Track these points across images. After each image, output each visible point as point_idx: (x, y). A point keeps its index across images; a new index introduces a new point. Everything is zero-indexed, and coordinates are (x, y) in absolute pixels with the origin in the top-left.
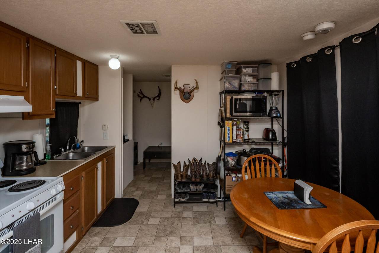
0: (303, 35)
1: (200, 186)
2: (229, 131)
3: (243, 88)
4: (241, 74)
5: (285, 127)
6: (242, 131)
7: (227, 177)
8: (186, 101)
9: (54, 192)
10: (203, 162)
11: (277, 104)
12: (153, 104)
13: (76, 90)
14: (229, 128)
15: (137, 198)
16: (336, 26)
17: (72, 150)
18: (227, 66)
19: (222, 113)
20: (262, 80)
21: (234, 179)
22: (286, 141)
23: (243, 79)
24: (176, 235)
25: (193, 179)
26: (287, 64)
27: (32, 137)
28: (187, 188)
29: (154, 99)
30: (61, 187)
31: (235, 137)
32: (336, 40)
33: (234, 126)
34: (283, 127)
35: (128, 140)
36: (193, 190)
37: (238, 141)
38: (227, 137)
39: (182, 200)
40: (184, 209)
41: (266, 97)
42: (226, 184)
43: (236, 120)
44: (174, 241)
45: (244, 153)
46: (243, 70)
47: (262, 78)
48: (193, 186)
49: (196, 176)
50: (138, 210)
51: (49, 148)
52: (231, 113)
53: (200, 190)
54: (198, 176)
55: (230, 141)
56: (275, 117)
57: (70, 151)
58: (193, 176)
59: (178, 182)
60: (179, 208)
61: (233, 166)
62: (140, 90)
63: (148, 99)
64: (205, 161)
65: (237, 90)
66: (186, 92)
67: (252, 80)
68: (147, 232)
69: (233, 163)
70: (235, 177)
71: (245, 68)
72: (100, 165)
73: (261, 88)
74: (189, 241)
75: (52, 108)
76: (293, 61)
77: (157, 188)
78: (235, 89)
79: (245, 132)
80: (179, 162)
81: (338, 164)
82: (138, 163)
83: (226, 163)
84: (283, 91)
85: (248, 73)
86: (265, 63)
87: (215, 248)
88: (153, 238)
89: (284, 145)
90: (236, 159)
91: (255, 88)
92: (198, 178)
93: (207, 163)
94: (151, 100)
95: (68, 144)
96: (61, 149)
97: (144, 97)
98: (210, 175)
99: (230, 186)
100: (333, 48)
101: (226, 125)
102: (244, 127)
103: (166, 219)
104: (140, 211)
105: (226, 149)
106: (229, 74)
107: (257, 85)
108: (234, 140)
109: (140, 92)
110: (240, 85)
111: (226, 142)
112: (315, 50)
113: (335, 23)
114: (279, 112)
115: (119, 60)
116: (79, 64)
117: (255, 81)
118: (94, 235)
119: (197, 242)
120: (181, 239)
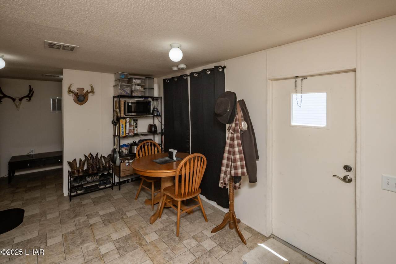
0: (173, 67)
1: (97, 177)
2: (123, 127)
3: (134, 94)
4: (133, 84)
5: (163, 123)
6: (133, 126)
7: (122, 163)
8: (80, 103)
10: (99, 157)
11: (157, 106)
12: (19, 105)
16: (187, 67)
18: (121, 76)
19: (117, 113)
20: (148, 89)
21: (127, 164)
22: (163, 132)
23: (133, 87)
24: (81, 216)
25: (90, 172)
26: (164, 79)
28: (84, 181)
29: (21, 100)
31: (127, 132)
32: (188, 72)
33: (127, 124)
34: (161, 123)
36: (90, 181)
37: (130, 135)
38: (121, 132)
39: (79, 192)
40: (82, 199)
41: (151, 101)
42: (121, 169)
43: (129, 118)
44: (81, 219)
45: (135, 144)
46: (134, 80)
47: (148, 87)
48: (90, 178)
49: (93, 168)
52: (125, 113)
53: (97, 179)
54: (95, 168)
55: (124, 135)
56: (156, 115)
58: (91, 169)
59: (75, 177)
60: (76, 200)
61: (127, 154)
63: (10, 100)
64: (101, 155)
65: (129, 95)
66: (80, 95)
67: (140, 88)
68: (50, 224)
69: (127, 152)
70: (128, 162)
71: (135, 79)
73: (147, 95)
74: (95, 215)
76: (167, 78)
77: (41, 194)
78: (128, 95)
79: (135, 128)
80: (75, 160)
81: (189, 139)
83: (120, 153)
84: (161, 98)
85: (138, 83)
86: (149, 77)
87: (118, 211)
89: (162, 134)
90: (128, 148)
91: (143, 94)
92: (95, 170)
93: (103, 156)
94: (16, 101)
97: (5, 96)
99: (124, 170)
100: (187, 76)
101: (121, 123)
102: (134, 124)
104: (30, 215)
105: (120, 142)
106: (123, 83)
107: (143, 92)
108: (127, 134)
110: (132, 92)
111: (121, 136)
112: (179, 75)
113: (187, 66)
114: (159, 112)
117: (142, 89)
119: (101, 213)
120: (87, 216)
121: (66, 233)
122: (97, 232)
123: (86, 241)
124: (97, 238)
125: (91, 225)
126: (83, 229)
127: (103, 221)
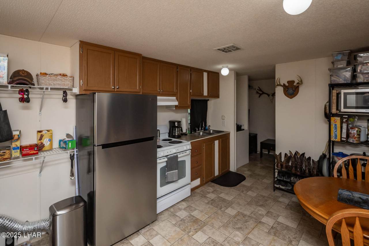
2: (336, 128)
3: (358, 80)
6: (357, 130)
8: (290, 96)
9: (185, 148)
10: (306, 157)
12: (272, 99)
13: (203, 92)
14: (336, 125)
15: (245, 176)
17: (203, 131)
23: (358, 69)
24: (265, 208)
25: (293, 172)
27: (181, 119)
28: (286, 177)
29: (273, 95)
30: (189, 147)
31: (344, 136)
33: (343, 124)
35: (244, 130)
36: (293, 181)
37: (350, 141)
38: (333, 135)
39: (281, 187)
40: (283, 196)
43: (347, 116)
44: (262, 211)
48: (293, 177)
49: (296, 168)
50: (243, 183)
51: (189, 126)
52: (338, 109)
55: (338, 140)
57: (201, 131)
58: (294, 168)
60: (278, 193)
62: (259, 87)
64: (309, 157)
65: (348, 82)
66: (289, 88)
68: (244, 198)
72: (217, 143)
74: (275, 216)
75: (189, 103)
77: (266, 174)
78: (345, 82)
80: (281, 153)
82: (258, 152)
87: (297, 231)
88: (246, 203)
92: (298, 171)
93: (312, 160)
94: (270, 96)
95: (200, 126)
96: (196, 129)
97: (263, 93)
98: (314, 172)
103: (262, 196)
104: (244, 184)
105: (334, 147)
108: (343, 139)
109: (259, 89)
110: (354, 76)
115: (228, 69)
116: (205, 75)
118: (210, 186)
119: (281, 219)
120: (268, 212)
121: (241, 213)
122: (255, 232)
123: (242, 230)
124: (250, 236)
125: (260, 222)
126: (252, 219)
127: (272, 227)
